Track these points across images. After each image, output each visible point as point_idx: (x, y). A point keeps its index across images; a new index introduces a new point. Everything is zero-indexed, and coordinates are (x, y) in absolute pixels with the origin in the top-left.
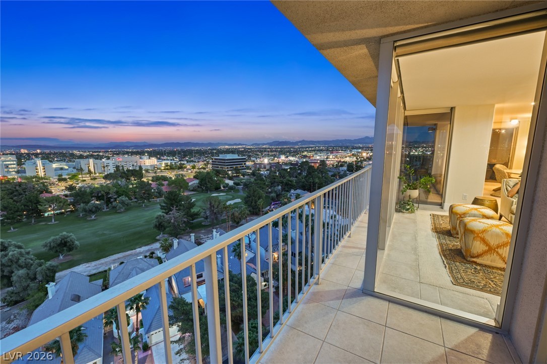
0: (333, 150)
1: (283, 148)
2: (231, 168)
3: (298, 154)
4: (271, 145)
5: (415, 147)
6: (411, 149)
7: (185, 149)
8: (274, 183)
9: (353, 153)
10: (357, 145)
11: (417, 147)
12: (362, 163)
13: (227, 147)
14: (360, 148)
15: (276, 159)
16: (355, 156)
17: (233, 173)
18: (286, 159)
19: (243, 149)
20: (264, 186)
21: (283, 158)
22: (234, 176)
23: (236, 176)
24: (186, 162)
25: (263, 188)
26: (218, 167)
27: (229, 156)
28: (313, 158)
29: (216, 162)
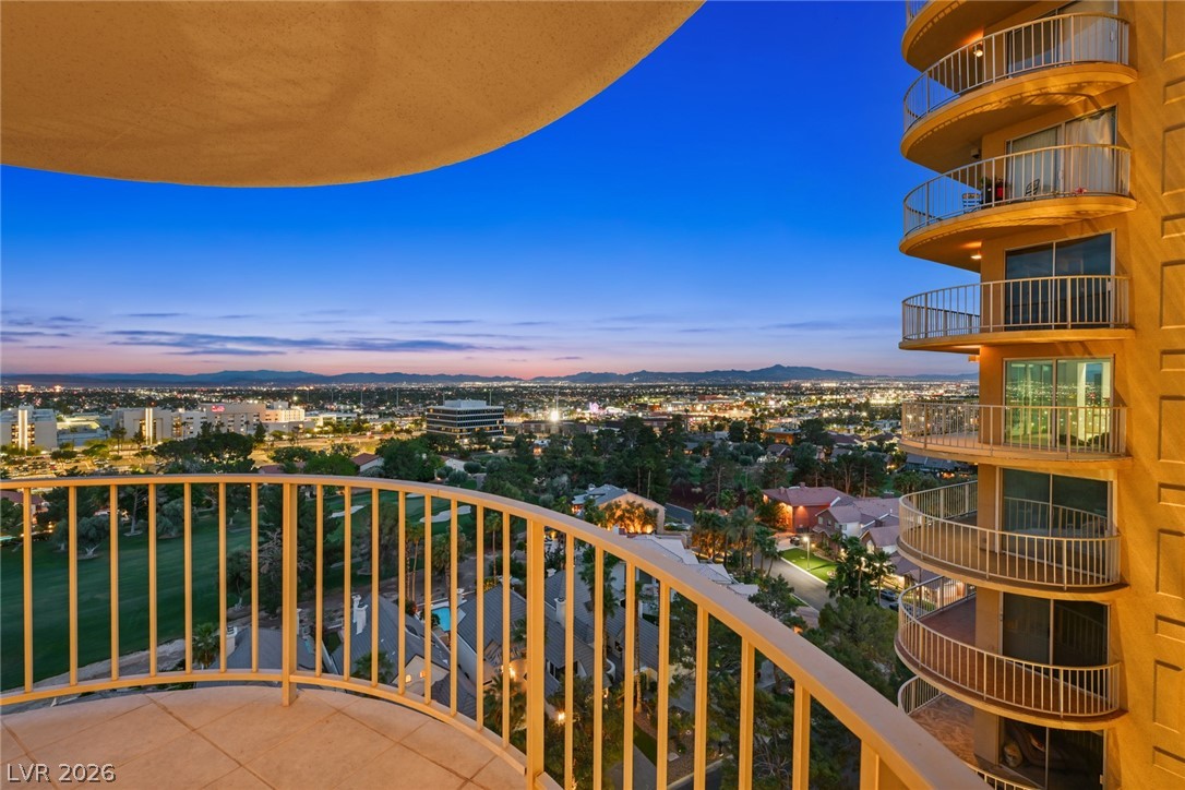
0: (705, 394)
1: (598, 388)
2: (469, 430)
3: (630, 400)
4: (574, 381)
5: (879, 388)
6: (872, 392)
7: (387, 386)
8: (554, 468)
9: (748, 399)
10: (758, 383)
11: (884, 389)
12: (762, 422)
13: (478, 384)
14: (764, 389)
15: (579, 410)
16: (752, 406)
17: (471, 443)
18: (602, 412)
19: (512, 390)
20: (528, 476)
21: (594, 408)
22: (475, 450)
23: (479, 449)
24: (377, 417)
25: (524, 481)
26: (439, 429)
27: (466, 405)
28: (661, 410)
29: (435, 417)
